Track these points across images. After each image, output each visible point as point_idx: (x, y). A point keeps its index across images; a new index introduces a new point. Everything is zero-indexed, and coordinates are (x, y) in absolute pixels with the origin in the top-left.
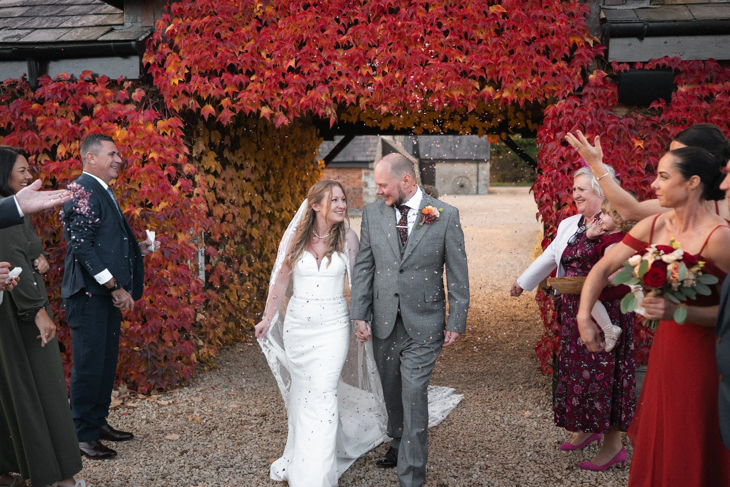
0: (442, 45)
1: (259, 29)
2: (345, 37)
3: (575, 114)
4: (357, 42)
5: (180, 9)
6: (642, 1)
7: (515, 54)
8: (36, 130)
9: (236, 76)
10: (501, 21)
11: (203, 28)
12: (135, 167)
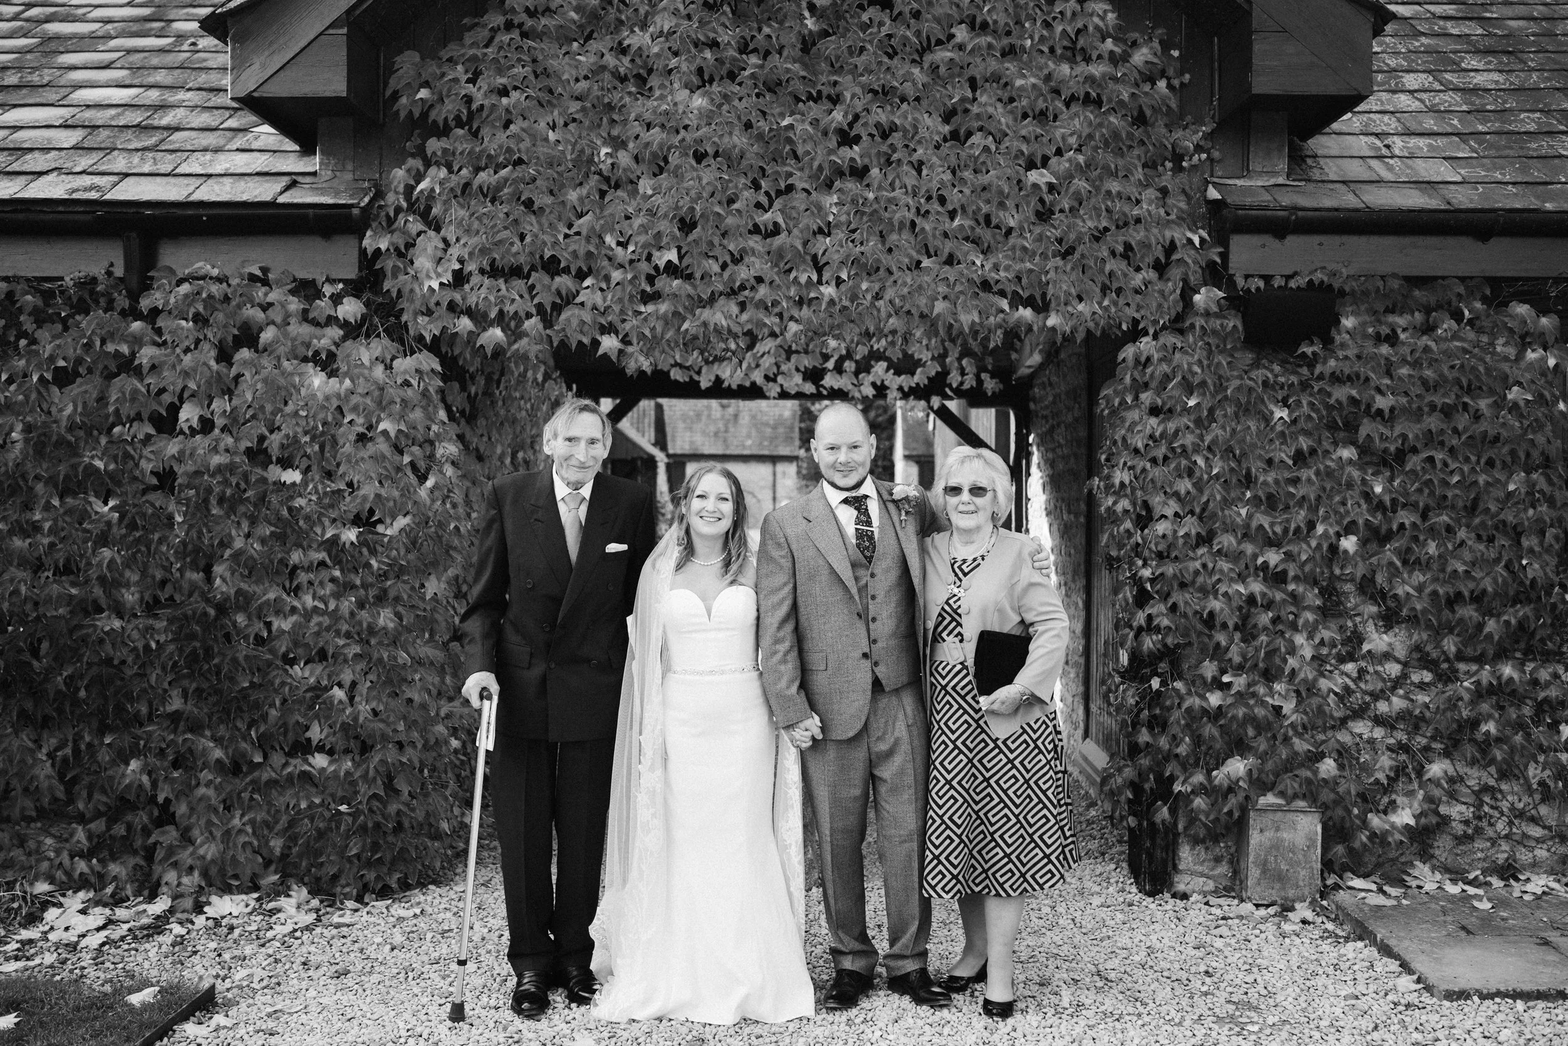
0: (946, 235)
1: (603, 194)
2: (768, 215)
3: (1174, 363)
4: (791, 224)
5: (445, 151)
6: (1274, 174)
7: (1077, 255)
8: (138, 372)
9: (558, 279)
10: (1048, 198)
11: (499, 188)
12: (348, 448)
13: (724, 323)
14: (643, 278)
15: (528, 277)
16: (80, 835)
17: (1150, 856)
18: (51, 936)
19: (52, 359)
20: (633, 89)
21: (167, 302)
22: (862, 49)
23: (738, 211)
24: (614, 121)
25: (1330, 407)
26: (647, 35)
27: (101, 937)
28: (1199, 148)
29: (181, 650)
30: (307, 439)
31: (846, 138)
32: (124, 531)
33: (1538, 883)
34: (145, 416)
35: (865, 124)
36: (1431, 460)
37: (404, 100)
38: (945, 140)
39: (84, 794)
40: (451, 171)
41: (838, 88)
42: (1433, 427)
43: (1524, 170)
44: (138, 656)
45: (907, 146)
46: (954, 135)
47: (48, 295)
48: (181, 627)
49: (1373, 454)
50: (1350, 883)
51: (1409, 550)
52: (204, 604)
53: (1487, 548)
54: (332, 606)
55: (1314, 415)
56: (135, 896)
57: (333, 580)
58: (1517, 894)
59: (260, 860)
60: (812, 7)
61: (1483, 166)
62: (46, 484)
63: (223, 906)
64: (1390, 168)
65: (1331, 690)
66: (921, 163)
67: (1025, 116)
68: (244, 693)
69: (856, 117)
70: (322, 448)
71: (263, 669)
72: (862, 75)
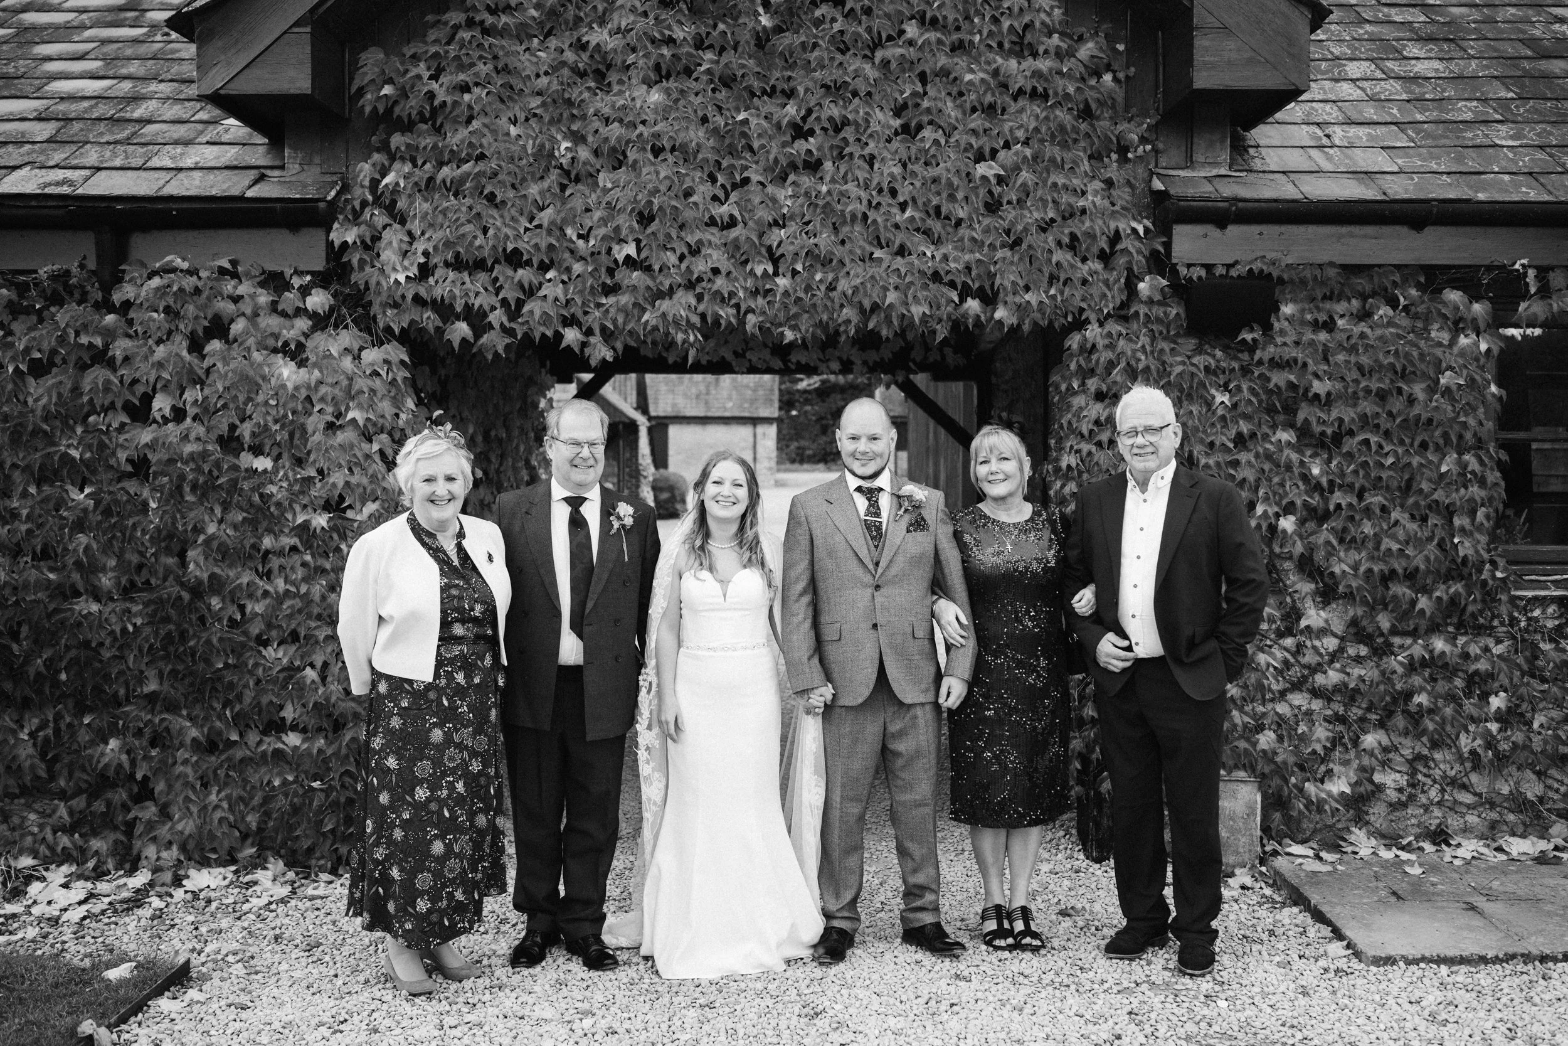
0: (897, 226)
1: (563, 188)
2: (724, 208)
3: (1119, 350)
4: (747, 216)
5: (408, 146)
6: (1216, 164)
7: (1024, 246)
8: (111, 364)
9: (520, 272)
10: (997, 190)
11: (462, 180)
12: (318, 437)
13: (683, 313)
14: (603, 270)
15: (492, 270)
16: (63, 812)
17: (1098, 825)
18: (34, 910)
19: (27, 350)
20: (593, 84)
21: (138, 296)
22: (815, 45)
23: (695, 204)
24: (573, 115)
25: (1270, 392)
26: (606, 32)
27: (82, 911)
28: (1143, 140)
29: (156, 633)
30: (277, 427)
31: (799, 131)
32: (99, 518)
33: (1469, 847)
34: (119, 405)
35: (818, 119)
36: (1366, 442)
37: (369, 96)
38: (896, 133)
39: (65, 772)
40: (415, 166)
41: (792, 84)
42: (1368, 410)
43: (1459, 159)
44: (115, 639)
45: (859, 140)
46: (905, 129)
47: (22, 289)
48: (155, 611)
49: (1312, 436)
50: (1288, 850)
51: (1345, 530)
52: (178, 588)
53: (1420, 527)
54: (303, 589)
55: (1254, 399)
56: (117, 869)
57: (304, 564)
58: (1448, 859)
59: (237, 834)
60: (766, 4)
61: (1420, 155)
62: (24, 470)
63: (201, 879)
64: (1329, 158)
65: (1268, 665)
66: (872, 157)
67: (974, 110)
68: (218, 676)
69: (809, 112)
70: (292, 435)
71: (238, 650)
72: (815, 70)
